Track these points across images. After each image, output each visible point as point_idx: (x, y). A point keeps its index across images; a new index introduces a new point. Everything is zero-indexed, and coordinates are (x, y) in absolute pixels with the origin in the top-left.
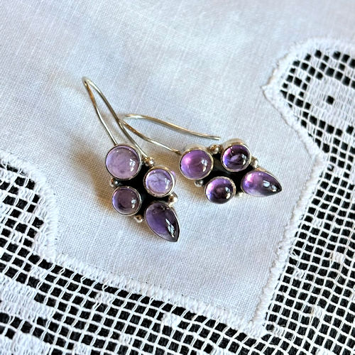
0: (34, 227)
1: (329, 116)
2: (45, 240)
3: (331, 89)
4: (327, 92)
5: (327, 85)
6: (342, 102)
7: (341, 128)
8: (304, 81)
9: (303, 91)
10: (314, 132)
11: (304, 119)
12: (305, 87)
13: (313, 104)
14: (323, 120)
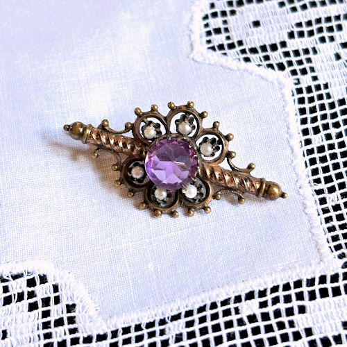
0: (70, 315)
1: (265, 37)
2: (87, 317)
3: (251, 15)
4: (249, 20)
5: (245, 14)
6: (268, 19)
7: (282, 40)
8: (222, 27)
9: (227, 34)
10: (261, 61)
11: (245, 56)
12: (227, 30)
13: (244, 39)
14: (262, 44)
